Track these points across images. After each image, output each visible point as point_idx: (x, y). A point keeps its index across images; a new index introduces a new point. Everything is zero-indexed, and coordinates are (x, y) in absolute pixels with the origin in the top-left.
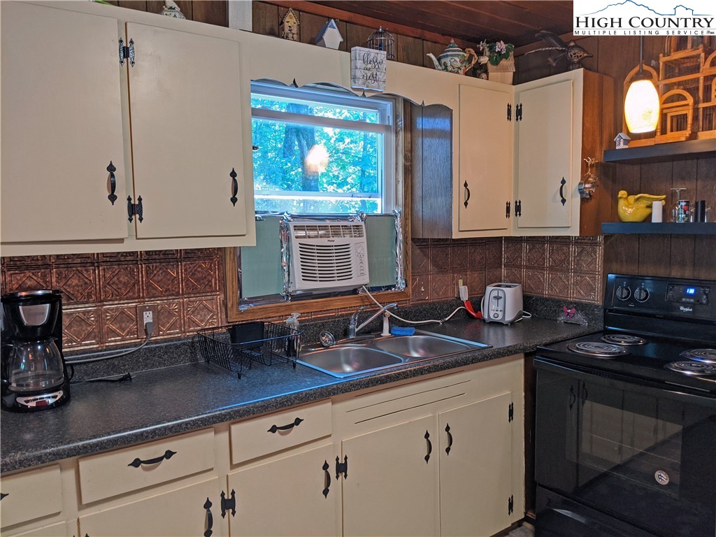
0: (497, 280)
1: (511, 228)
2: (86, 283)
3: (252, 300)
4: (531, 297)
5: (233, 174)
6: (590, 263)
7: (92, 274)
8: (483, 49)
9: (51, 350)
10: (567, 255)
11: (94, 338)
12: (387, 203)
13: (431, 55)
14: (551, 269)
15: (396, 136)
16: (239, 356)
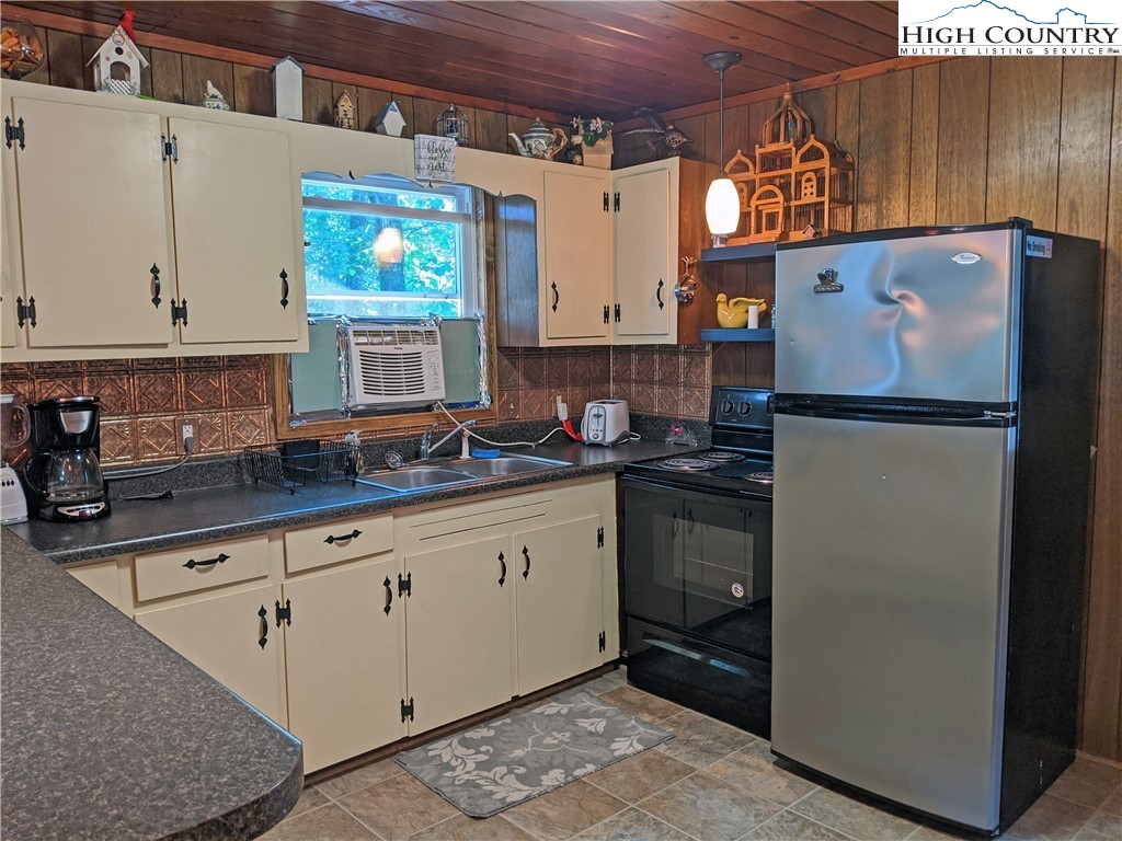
0: (603, 397)
1: (611, 336)
2: (120, 393)
3: (305, 415)
4: (639, 417)
5: (284, 275)
6: (700, 375)
7: (126, 384)
8: (578, 127)
9: (91, 460)
10: (676, 366)
11: (129, 453)
12: (468, 304)
13: (513, 135)
14: (661, 382)
15: (477, 227)
16: (292, 474)
